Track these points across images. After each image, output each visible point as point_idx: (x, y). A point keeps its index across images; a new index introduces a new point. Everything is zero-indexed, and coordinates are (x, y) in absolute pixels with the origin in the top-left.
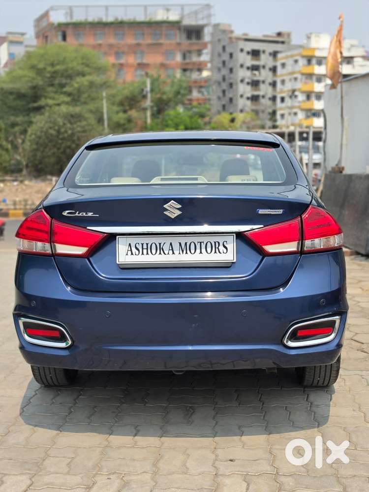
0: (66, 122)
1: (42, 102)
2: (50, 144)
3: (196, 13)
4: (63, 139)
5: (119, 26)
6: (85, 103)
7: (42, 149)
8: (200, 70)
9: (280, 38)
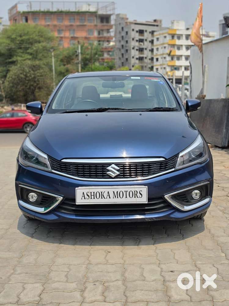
0: (30, 70)
1: (14, 59)
2: (21, 83)
3: (106, 7)
4: (29, 80)
5: (60, 14)
6: (40, 59)
7: (16, 86)
8: (109, 41)
9: (156, 23)
